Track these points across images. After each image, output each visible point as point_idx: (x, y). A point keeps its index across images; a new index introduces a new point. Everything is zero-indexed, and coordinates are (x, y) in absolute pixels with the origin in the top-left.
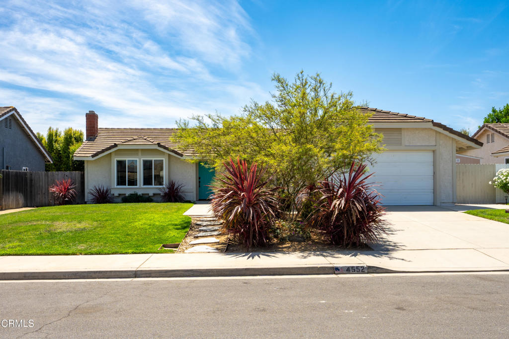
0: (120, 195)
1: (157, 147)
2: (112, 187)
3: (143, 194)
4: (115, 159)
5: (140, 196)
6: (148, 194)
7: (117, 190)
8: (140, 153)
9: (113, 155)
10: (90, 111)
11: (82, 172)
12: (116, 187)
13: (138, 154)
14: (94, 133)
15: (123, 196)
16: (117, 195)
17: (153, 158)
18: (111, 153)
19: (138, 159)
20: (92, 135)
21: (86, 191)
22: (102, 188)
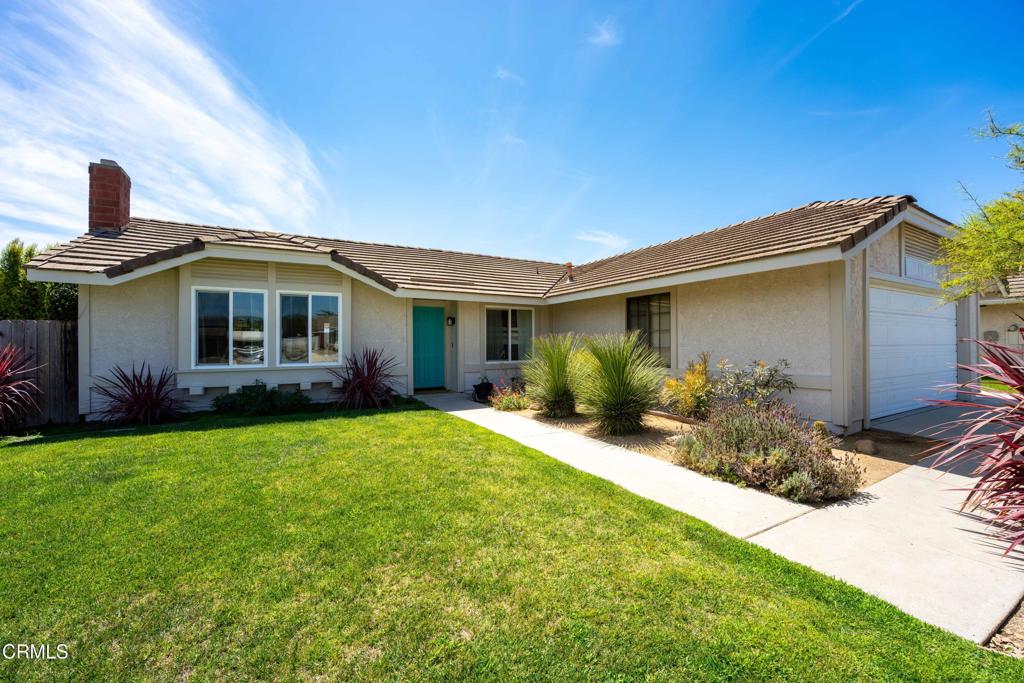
0: (206, 390)
1: (327, 261)
2: (182, 368)
3: (280, 386)
4: (194, 288)
5: (273, 392)
6: (299, 385)
7: (196, 377)
8: (272, 275)
9: (185, 277)
10: (102, 160)
11: (69, 324)
12: (193, 367)
13: (265, 279)
14: (117, 219)
15: (218, 394)
16: (200, 392)
17: (310, 292)
18: (176, 269)
19: (265, 292)
20: (111, 225)
21: (85, 382)
22: (145, 374)
